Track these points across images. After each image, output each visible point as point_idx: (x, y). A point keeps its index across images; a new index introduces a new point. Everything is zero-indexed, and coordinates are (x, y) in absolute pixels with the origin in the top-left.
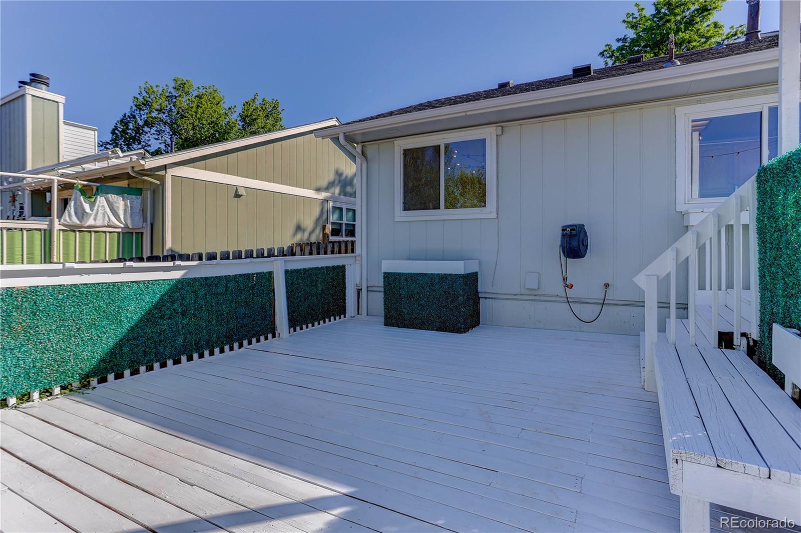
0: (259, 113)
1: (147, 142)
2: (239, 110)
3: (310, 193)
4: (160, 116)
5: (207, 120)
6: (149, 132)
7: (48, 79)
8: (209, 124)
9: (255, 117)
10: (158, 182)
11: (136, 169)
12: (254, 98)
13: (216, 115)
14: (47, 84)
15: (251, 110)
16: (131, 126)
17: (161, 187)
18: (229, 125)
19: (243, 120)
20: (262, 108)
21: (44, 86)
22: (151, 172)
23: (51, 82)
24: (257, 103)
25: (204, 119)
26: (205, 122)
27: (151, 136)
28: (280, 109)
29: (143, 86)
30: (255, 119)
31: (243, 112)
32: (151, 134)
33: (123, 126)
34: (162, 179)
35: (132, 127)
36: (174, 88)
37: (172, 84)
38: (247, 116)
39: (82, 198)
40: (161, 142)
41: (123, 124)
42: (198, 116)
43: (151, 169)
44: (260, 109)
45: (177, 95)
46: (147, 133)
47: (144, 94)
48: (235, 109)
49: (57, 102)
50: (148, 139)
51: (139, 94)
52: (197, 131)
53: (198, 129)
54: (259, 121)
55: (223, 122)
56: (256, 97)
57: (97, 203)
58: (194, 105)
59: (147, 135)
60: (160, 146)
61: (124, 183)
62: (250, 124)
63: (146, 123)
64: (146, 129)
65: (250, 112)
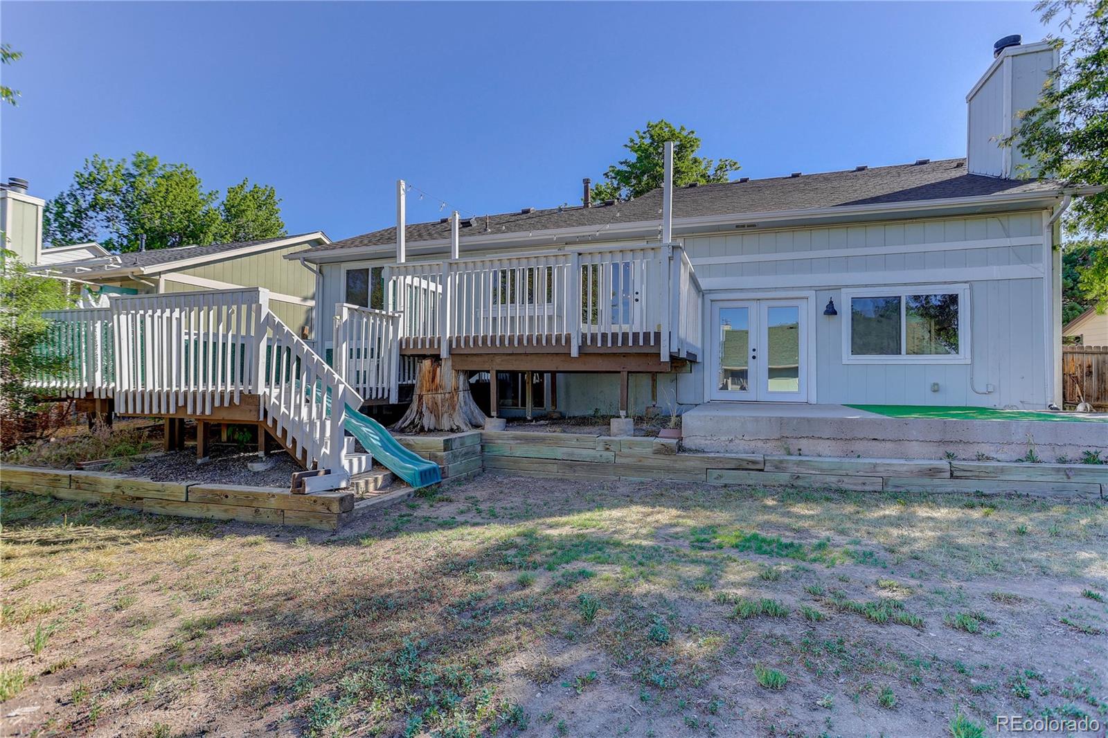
0: (248, 203)
1: (91, 229)
2: (223, 197)
3: (296, 300)
4: (112, 198)
5: (179, 209)
6: (96, 217)
7: (27, 182)
8: (181, 213)
9: (243, 208)
10: (153, 285)
11: (135, 274)
12: (242, 184)
13: (191, 203)
14: (25, 187)
15: (238, 199)
16: (70, 208)
17: (155, 289)
18: (209, 217)
19: (228, 210)
20: (253, 197)
21: (23, 190)
22: (148, 277)
23: (29, 186)
24: (247, 189)
25: (175, 207)
26: (176, 211)
27: (97, 223)
28: (276, 198)
29: (91, 159)
30: (244, 211)
31: (228, 201)
32: (97, 220)
33: (58, 208)
34: (157, 283)
35: (71, 210)
36: (134, 164)
37: (131, 159)
38: (233, 206)
39: (89, 296)
40: (112, 230)
41: (58, 205)
42: (168, 203)
43: (147, 275)
44: (251, 198)
45: (136, 173)
46: (92, 218)
47: (92, 169)
48: (217, 195)
49: (37, 205)
50: (93, 226)
51: (85, 168)
52: (166, 221)
53: (167, 218)
54: (249, 213)
55: (201, 211)
56: (245, 182)
57: (101, 299)
58: (163, 189)
59: (94, 220)
60: (111, 236)
61: (118, 284)
62: (235, 216)
63: (93, 206)
64: (91, 213)
65: (236, 202)
